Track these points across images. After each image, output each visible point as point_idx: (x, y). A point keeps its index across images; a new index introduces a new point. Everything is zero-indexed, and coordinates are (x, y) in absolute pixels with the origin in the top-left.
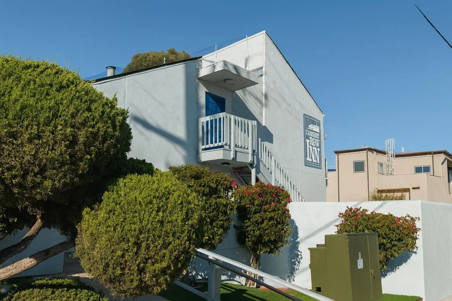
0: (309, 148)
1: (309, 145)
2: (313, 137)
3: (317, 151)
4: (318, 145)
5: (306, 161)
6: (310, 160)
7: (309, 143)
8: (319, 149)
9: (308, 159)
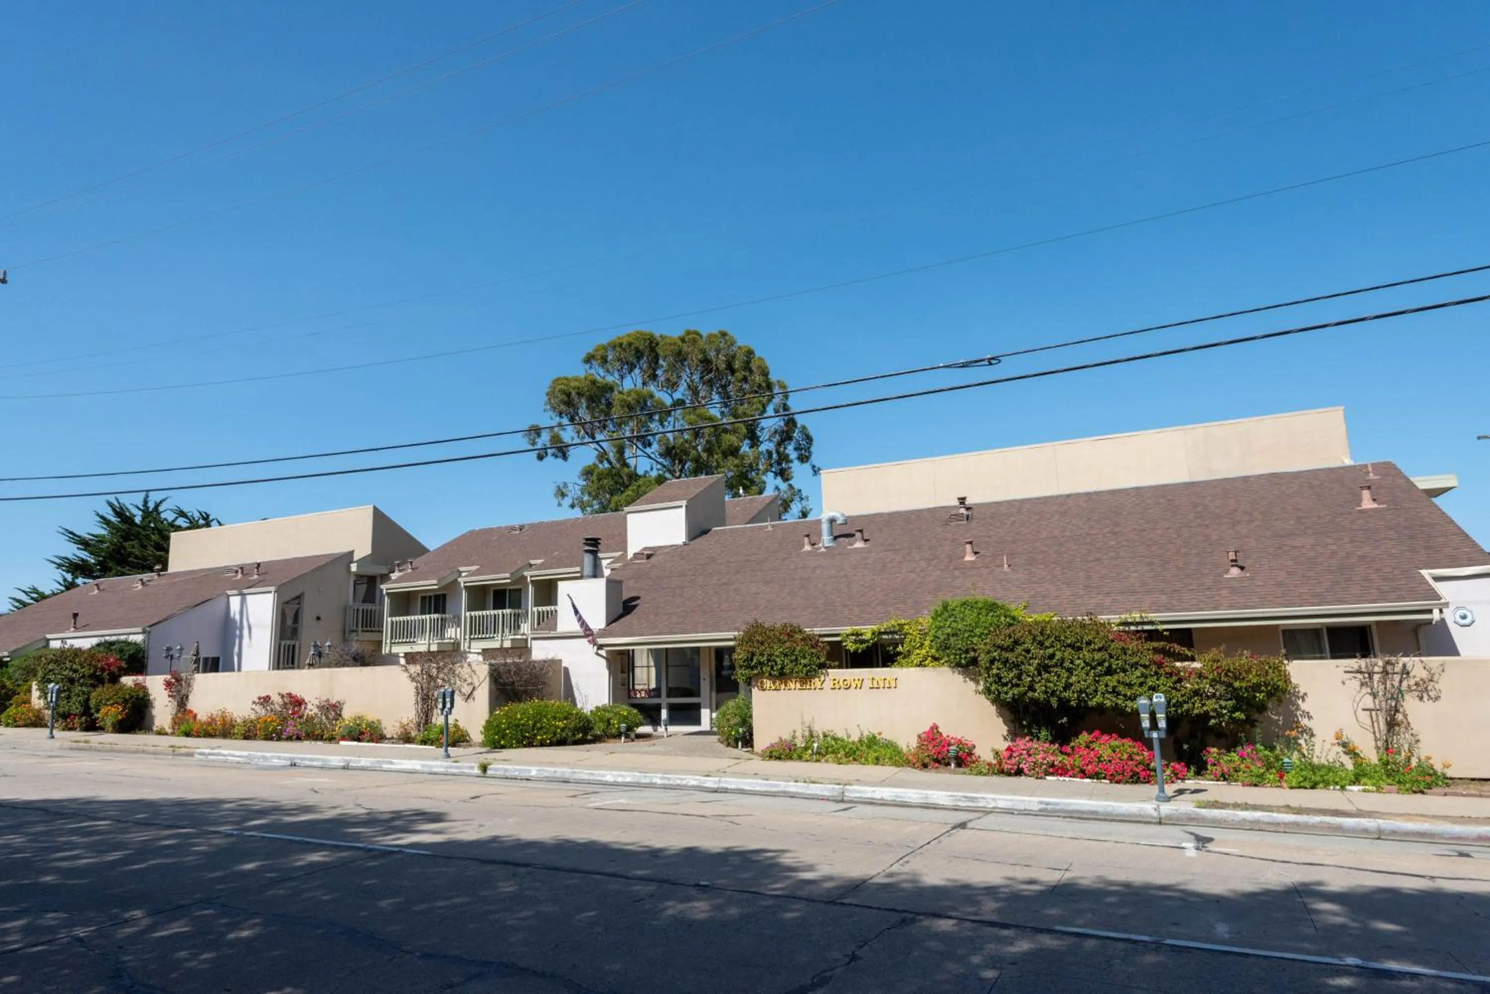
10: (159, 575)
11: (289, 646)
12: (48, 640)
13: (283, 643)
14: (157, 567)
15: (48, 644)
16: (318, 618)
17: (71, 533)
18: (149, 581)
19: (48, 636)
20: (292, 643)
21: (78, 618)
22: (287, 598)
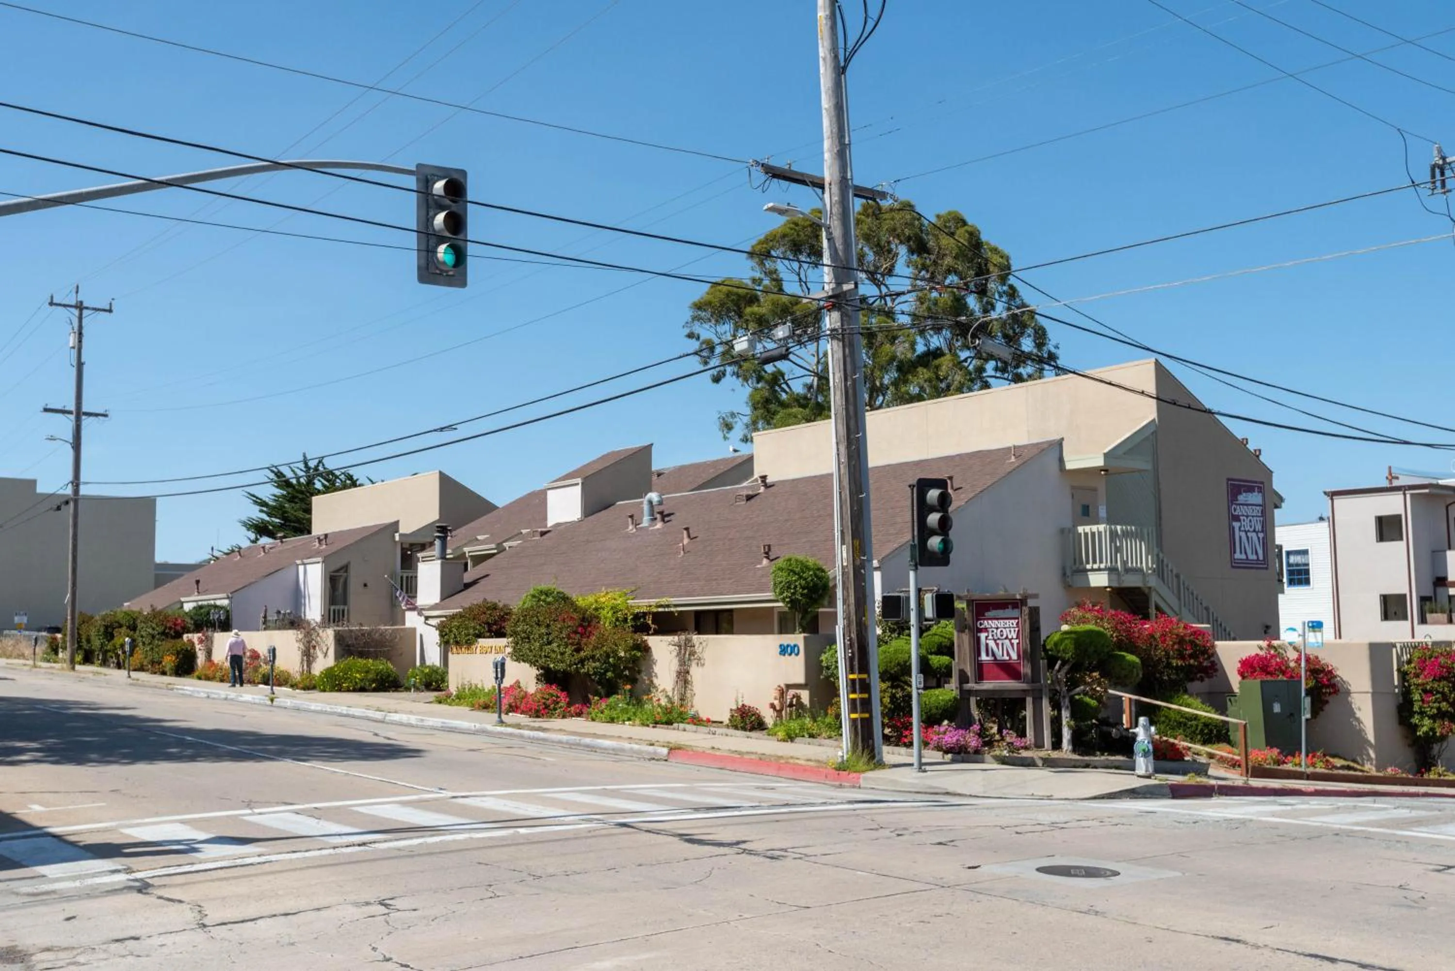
0: (1240, 537)
1: (1240, 530)
2: (1247, 516)
3: (1259, 538)
4: (1259, 527)
5: (1232, 560)
6: (1243, 557)
7: (1240, 528)
8: (1261, 535)
9: (1238, 556)
10: (282, 542)
11: (339, 611)
12: (182, 603)
13: (332, 608)
14: (280, 535)
15: (182, 607)
16: (365, 585)
17: (254, 496)
18: (271, 548)
19: (183, 599)
20: (342, 607)
21: (200, 584)
22: (333, 568)
